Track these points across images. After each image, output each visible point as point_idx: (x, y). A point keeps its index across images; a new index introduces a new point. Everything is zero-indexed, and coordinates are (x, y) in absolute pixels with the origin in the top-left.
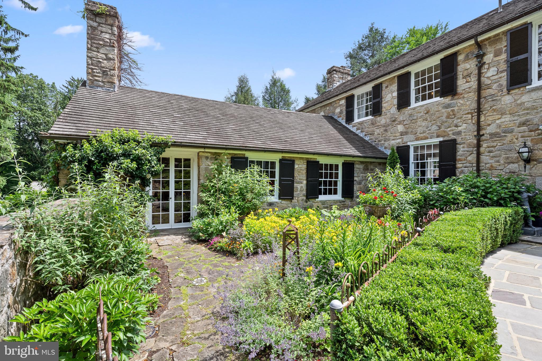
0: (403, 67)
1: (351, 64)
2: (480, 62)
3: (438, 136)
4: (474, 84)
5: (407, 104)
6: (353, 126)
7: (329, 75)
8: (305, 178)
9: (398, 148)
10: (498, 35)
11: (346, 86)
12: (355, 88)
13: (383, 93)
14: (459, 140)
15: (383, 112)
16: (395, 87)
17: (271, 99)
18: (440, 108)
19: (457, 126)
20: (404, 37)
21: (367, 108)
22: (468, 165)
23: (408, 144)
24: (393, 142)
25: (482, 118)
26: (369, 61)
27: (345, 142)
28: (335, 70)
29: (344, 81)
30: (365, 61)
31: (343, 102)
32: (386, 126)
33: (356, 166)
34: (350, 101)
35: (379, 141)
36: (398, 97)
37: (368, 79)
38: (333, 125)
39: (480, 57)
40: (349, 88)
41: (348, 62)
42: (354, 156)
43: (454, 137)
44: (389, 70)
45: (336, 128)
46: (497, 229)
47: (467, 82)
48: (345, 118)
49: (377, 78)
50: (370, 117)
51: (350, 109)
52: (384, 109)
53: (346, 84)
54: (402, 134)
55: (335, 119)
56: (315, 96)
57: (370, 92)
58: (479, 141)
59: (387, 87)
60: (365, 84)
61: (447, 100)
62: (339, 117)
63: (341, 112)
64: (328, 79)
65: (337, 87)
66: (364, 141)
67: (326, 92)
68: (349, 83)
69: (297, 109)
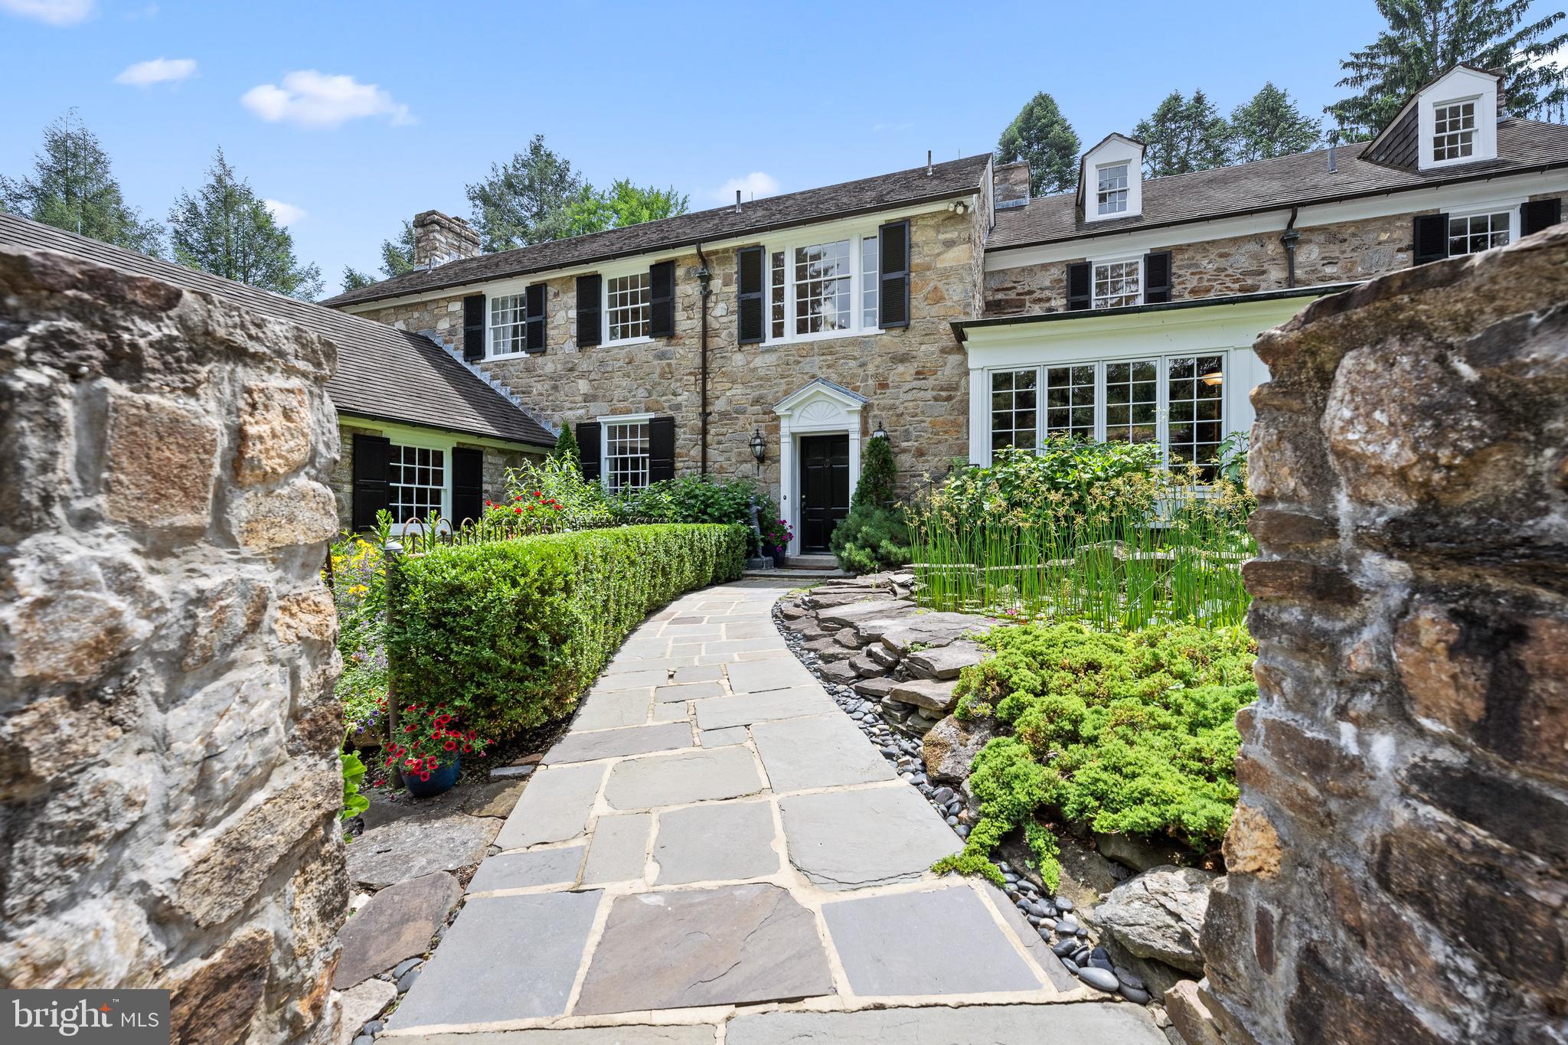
0: (586, 262)
1: (486, 218)
2: (705, 288)
3: (647, 410)
4: (697, 324)
5: (597, 340)
6: (484, 370)
7: (420, 230)
8: (349, 479)
9: (579, 426)
10: (726, 250)
11: (465, 270)
12: (487, 280)
13: (550, 306)
14: (678, 420)
15: (549, 348)
16: (571, 298)
17: (214, 251)
18: (651, 358)
19: (675, 394)
20: (607, 195)
21: (515, 333)
22: (691, 464)
23: (598, 420)
24: (569, 414)
25: (709, 387)
26: (532, 225)
27: (461, 402)
28: (437, 223)
29: (463, 257)
30: (520, 222)
31: (457, 307)
32: (554, 378)
33: (488, 459)
34: (474, 307)
35: (542, 409)
36: (579, 322)
37: (518, 268)
38: (429, 360)
39: (706, 279)
40: (473, 277)
41: (477, 210)
42: (480, 435)
43: (670, 413)
44: (562, 260)
45: (437, 367)
46: (702, 550)
47: (689, 318)
48: (462, 347)
49: (535, 271)
50: (521, 354)
51: (475, 328)
52: (550, 342)
53: (467, 265)
54: (588, 398)
55: (436, 346)
56: (382, 277)
57: (522, 300)
58: (705, 423)
59: (556, 295)
60: (510, 275)
61: (660, 344)
62: (446, 342)
63: (452, 332)
64: (419, 241)
65: (444, 268)
66: (509, 405)
67: (411, 272)
68: (474, 265)
69: (319, 298)
